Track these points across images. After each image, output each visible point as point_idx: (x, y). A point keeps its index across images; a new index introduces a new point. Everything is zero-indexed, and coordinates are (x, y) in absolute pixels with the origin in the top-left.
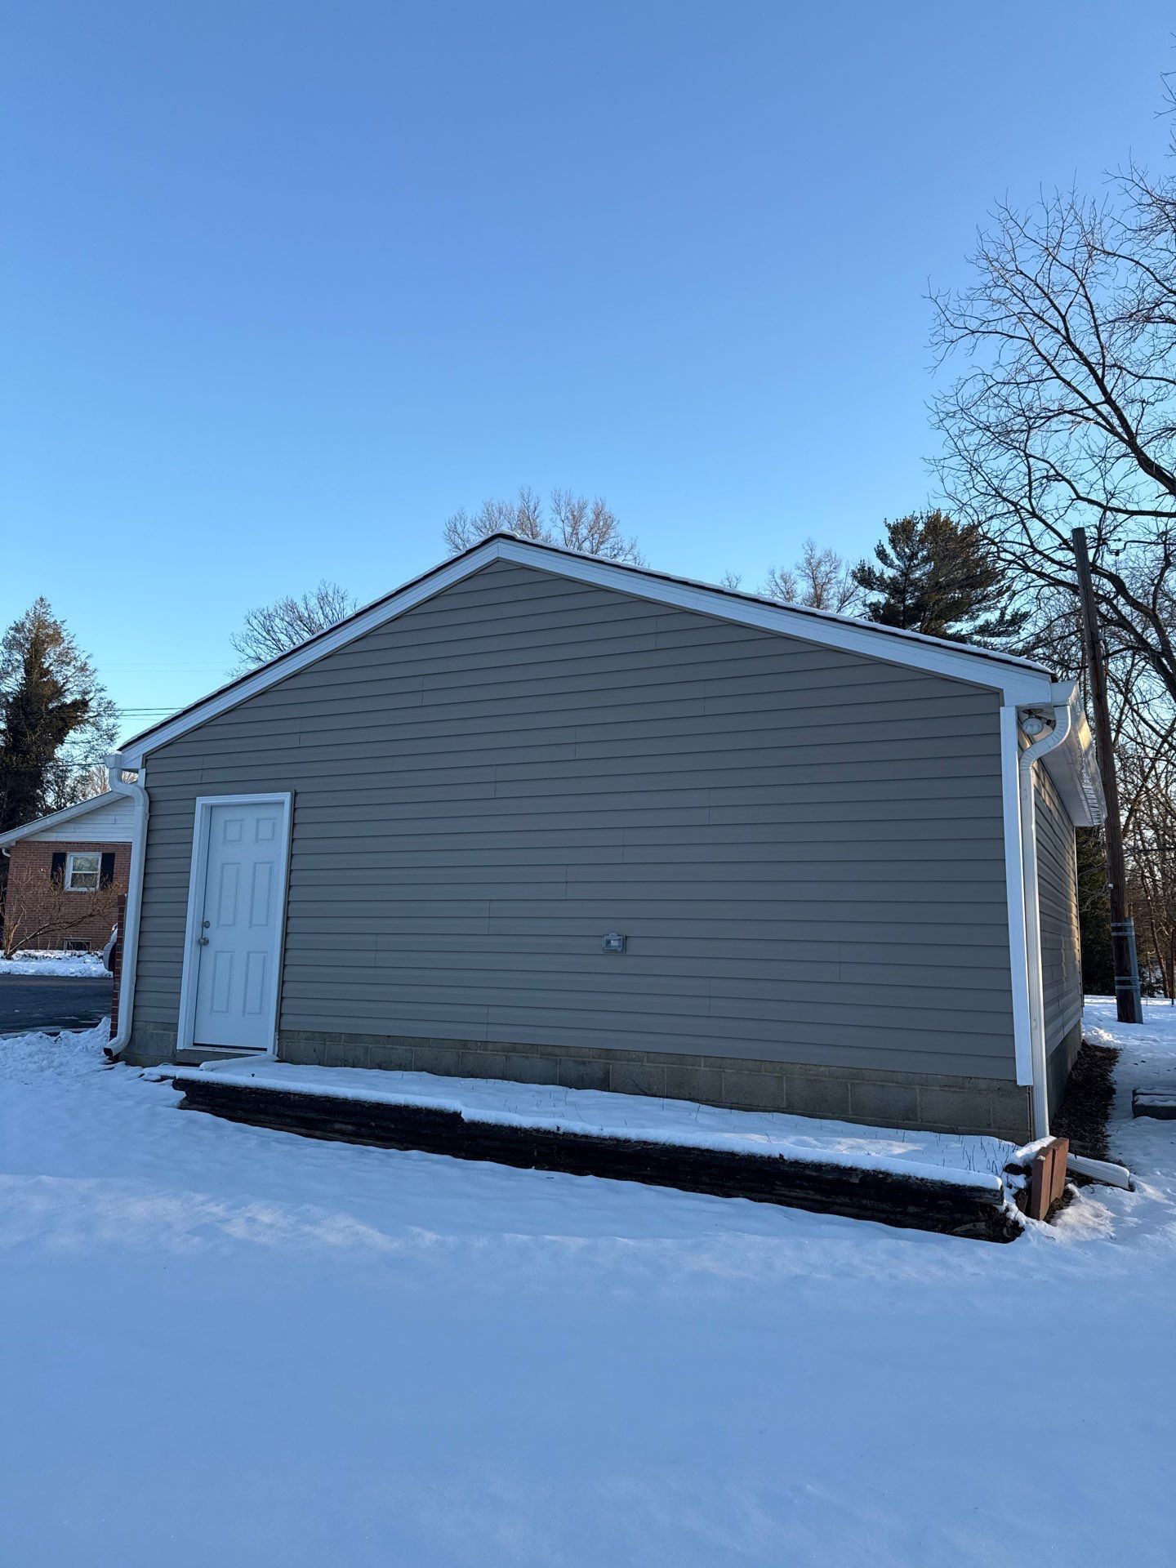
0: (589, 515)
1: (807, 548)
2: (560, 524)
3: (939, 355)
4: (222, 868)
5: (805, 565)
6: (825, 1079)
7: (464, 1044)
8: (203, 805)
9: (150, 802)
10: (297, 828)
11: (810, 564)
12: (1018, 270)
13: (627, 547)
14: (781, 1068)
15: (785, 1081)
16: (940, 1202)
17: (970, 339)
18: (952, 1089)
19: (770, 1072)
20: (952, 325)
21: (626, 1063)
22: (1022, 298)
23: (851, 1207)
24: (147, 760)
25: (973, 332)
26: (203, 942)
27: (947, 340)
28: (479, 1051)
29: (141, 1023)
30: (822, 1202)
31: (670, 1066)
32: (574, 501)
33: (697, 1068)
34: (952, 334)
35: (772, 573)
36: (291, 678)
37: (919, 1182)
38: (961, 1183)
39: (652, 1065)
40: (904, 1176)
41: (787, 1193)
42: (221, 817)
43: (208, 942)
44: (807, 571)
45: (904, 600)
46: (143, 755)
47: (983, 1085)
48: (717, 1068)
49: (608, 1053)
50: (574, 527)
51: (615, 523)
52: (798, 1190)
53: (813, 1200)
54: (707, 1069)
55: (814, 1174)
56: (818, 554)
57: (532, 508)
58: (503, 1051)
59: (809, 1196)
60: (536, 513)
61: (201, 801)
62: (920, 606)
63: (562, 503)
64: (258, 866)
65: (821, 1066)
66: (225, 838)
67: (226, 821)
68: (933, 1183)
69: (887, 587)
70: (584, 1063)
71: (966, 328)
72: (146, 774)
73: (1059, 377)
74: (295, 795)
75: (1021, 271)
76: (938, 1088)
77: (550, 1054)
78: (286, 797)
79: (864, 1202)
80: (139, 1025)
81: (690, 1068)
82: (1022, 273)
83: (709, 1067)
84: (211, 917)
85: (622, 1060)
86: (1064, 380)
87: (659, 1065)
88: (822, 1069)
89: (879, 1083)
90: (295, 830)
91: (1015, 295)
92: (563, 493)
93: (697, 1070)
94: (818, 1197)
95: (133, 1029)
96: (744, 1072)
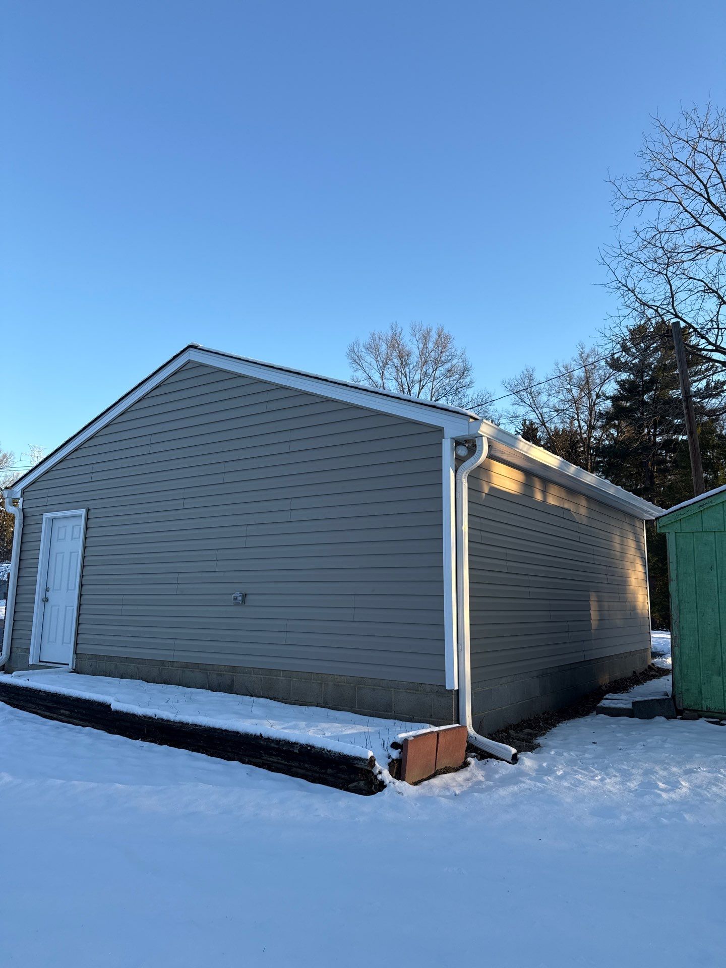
0: (434, 336)
1: (579, 347)
2: (416, 343)
3: (619, 218)
4: (56, 555)
5: (579, 358)
6: (344, 684)
7: (163, 663)
8: (46, 518)
9: (24, 517)
10: (89, 531)
11: (582, 357)
12: (674, 158)
13: (459, 353)
14: (322, 677)
15: (323, 686)
16: (341, 767)
17: (638, 206)
18: (411, 691)
19: (316, 680)
20: (625, 198)
21: (243, 675)
22: (675, 176)
23: (300, 768)
24: (24, 492)
25: (640, 201)
26: (46, 600)
27: (624, 208)
28: (170, 668)
29: (16, 649)
30: (286, 765)
31: (265, 676)
32: (424, 328)
33: (279, 678)
34: (627, 203)
35: (557, 364)
36: (89, 440)
37: (327, 753)
38: (349, 754)
39: (256, 676)
40: (321, 749)
41: (268, 759)
42: (57, 524)
43: (48, 600)
44: (581, 362)
45: (642, 377)
46: (22, 489)
47: (428, 688)
48: (289, 677)
49: (233, 669)
50: (425, 344)
51: (451, 339)
52: (273, 757)
53: (281, 764)
54: (284, 678)
55: (276, 746)
56: (587, 351)
57: (398, 334)
58: (181, 668)
59: (279, 761)
60: (401, 337)
61: (46, 516)
62: (653, 381)
63: (416, 329)
64: (72, 554)
65: (342, 676)
66: (58, 537)
67: (59, 527)
68: (335, 753)
69: (630, 369)
70: (221, 675)
71: (635, 199)
72: (23, 501)
73: (700, 225)
74: (88, 510)
75: (676, 159)
76: (404, 691)
77: (205, 669)
78: (83, 512)
79: (306, 765)
80: (14, 650)
81: (275, 677)
82: (677, 160)
83: (284, 677)
84: (50, 586)
85: (240, 673)
86: (704, 227)
87: (259, 676)
88: (343, 678)
89: (373, 687)
90: (88, 532)
91: (670, 174)
92: (417, 324)
93: (278, 679)
94: (283, 762)
95: (11, 652)
96: (303, 680)
